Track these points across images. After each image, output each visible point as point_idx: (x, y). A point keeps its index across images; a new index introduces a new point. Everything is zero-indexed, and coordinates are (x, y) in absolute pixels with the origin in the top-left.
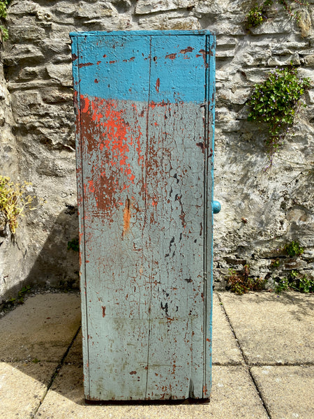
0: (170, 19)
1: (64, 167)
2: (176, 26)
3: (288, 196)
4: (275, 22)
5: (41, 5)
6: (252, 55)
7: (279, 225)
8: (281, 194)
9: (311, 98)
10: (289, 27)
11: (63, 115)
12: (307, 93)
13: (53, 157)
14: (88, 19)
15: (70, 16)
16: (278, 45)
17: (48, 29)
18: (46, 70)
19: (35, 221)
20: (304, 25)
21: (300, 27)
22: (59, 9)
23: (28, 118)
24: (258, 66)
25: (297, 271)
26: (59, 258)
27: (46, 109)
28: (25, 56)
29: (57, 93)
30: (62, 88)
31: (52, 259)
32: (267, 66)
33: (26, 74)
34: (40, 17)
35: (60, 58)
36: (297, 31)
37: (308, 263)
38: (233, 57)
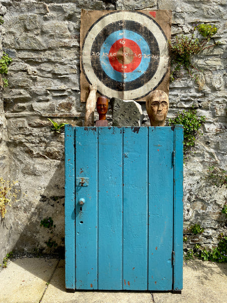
1: (40, 169)
3: (192, 193)
4: (181, 80)
5: (31, 65)
7: (187, 212)
8: (188, 192)
9: (206, 129)
10: (191, 84)
11: (42, 135)
12: (203, 126)
13: (33, 162)
14: (61, 75)
15: (49, 72)
16: (184, 95)
17: (35, 80)
18: (32, 106)
19: (18, 206)
20: (200, 83)
21: (198, 84)
22: (42, 68)
23: (18, 136)
24: (171, 107)
25: (199, 244)
26: (34, 232)
27: (30, 131)
28: (18, 97)
29: (38, 121)
30: (42, 118)
31: (29, 233)
32: (177, 108)
33: (19, 108)
34: (29, 73)
35: (41, 98)
36: (196, 86)
37: (207, 239)
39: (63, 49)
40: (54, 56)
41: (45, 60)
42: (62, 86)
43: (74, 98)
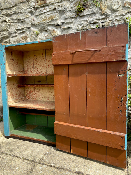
0: (47, 15)
2: (50, 17)
4: (89, 9)
5: (8, 17)
6: (81, 25)
10: (96, 10)
14: (21, 20)
15: (16, 19)
16: (91, 19)
17: (10, 25)
18: (10, 40)
21: (101, 9)
22: (13, 18)
24: (83, 29)
28: (3, 36)
32: (87, 29)
33: (4, 42)
34: (7, 22)
35: (13, 35)
36: (100, 11)
38: (72, 27)
39: (21, 4)
40: (17, 9)
41: (14, 13)
42: (23, 27)
43: (28, 33)
